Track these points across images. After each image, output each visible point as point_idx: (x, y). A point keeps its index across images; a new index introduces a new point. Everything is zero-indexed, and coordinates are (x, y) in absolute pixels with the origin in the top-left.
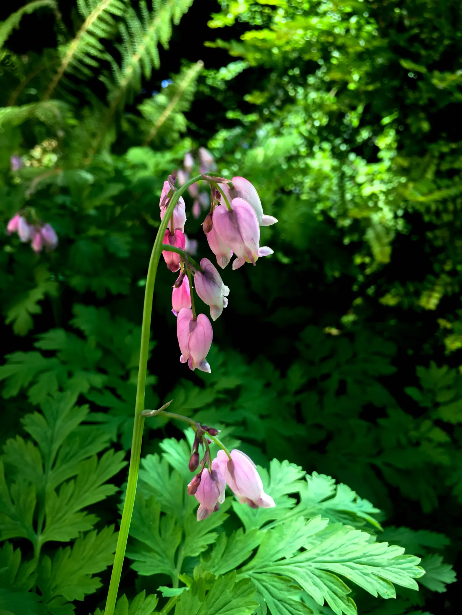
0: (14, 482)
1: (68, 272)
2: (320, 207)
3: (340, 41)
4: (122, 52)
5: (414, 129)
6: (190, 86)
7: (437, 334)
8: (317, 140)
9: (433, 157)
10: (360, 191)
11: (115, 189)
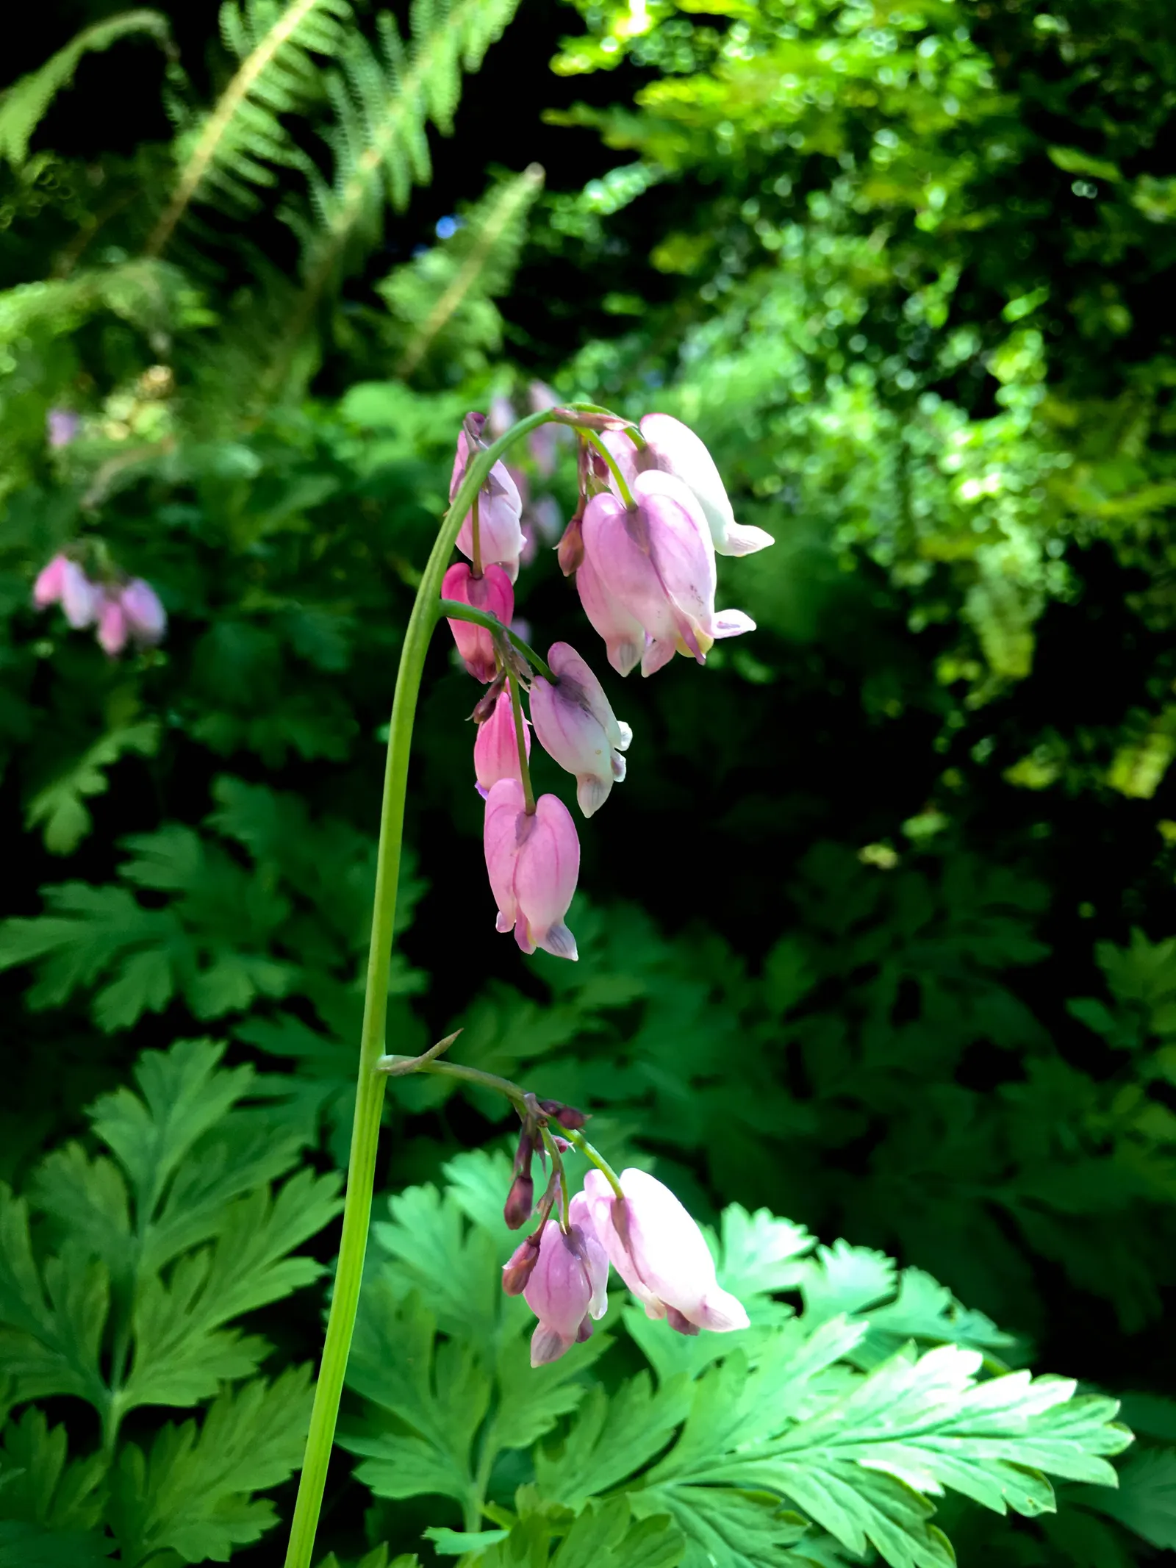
0: (54, 1254)
1: (189, 704)
2: (845, 536)
3: (893, 105)
4: (334, 149)
5: (1088, 327)
6: (510, 231)
7: (1158, 863)
8: (835, 362)
9: (1140, 398)
10: (950, 494)
11: (313, 491)
